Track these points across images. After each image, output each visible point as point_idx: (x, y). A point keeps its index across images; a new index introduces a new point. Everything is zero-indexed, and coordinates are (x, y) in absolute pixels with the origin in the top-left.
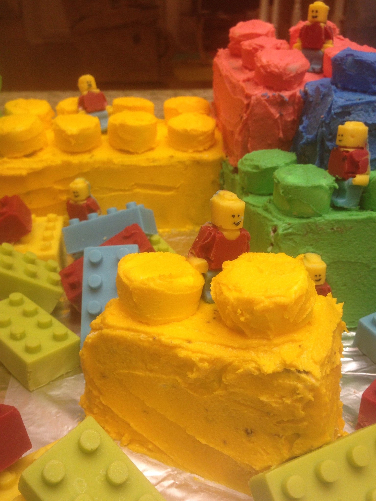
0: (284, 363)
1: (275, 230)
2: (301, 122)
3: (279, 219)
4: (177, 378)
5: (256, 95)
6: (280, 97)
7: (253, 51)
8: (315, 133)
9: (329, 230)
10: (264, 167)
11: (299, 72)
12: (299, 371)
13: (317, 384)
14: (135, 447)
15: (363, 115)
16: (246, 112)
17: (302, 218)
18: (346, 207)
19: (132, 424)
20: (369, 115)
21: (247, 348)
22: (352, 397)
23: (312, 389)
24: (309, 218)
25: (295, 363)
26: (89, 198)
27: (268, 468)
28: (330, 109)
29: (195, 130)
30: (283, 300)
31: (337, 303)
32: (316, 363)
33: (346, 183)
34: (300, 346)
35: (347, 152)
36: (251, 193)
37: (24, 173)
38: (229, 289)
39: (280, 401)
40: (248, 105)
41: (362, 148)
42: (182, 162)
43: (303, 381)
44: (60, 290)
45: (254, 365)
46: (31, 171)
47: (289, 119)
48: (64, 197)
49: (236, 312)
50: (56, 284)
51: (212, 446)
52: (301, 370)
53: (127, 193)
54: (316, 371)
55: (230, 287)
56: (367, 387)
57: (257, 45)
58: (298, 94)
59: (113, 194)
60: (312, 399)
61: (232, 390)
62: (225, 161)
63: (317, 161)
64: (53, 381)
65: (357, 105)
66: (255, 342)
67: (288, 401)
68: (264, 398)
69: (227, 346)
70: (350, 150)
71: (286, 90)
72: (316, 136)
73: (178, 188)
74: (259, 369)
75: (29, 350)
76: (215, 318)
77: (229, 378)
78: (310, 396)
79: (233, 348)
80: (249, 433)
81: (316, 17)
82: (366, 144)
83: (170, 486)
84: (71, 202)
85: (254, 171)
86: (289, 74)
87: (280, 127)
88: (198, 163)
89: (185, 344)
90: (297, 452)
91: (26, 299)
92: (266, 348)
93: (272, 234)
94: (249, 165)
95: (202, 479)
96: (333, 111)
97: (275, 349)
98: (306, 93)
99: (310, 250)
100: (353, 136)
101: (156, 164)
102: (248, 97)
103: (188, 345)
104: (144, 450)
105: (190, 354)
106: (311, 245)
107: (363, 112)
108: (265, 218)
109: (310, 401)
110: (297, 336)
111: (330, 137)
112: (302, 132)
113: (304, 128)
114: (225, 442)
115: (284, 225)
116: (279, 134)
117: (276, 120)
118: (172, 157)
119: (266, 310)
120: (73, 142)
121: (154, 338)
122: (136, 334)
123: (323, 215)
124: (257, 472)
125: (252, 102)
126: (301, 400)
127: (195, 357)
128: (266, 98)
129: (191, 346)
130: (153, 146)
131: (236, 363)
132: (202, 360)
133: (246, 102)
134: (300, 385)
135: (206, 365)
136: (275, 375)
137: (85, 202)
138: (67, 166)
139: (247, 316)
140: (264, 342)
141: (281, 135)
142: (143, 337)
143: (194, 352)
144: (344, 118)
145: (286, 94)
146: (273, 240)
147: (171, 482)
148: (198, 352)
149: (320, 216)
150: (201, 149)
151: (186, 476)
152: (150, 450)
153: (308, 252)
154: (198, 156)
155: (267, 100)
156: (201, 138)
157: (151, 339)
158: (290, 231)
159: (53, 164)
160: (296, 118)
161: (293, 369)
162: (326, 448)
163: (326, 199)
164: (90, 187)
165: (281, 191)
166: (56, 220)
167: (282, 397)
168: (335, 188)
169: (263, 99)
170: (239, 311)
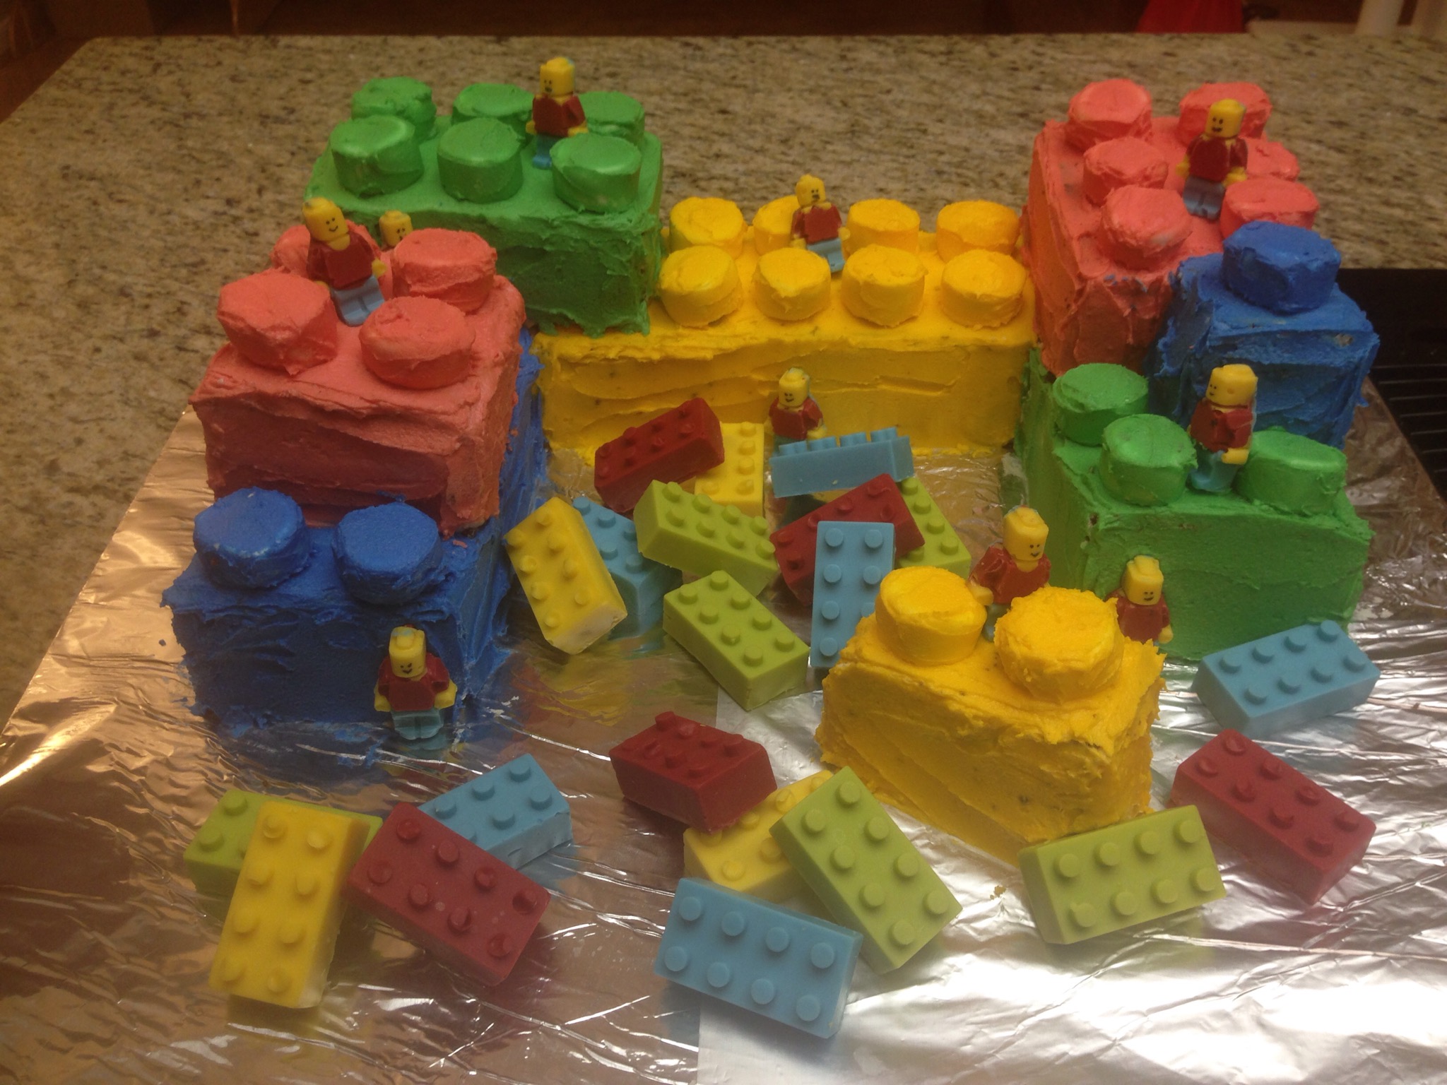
0: (1072, 734)
1: (1095, 520)
2: (1163, 333)
3: (1103, 505)
4: (944, 731)
5: (1095, 278)
6: (1134, 281)
7: (1103, 178)
8: (1179, 367)
9: (1176, 528)
10: (1092, 409)
11: (1171, 244)
12: (1089, 745)
13: (1107, 761)
14: (883, 796)
15: (1256, 351)
16: (1076, 301)
17: (1137, 505)
18: (1208, 490)
19: (881, 771)
20: (1266, 352)
21: (1032, 711)
22: (1170, 763)
23: (1101, 765)
24: (1148, 506)
25: (1085, 735)
26: (807, 401)
27: (1042, 841)
28: (1205, 339)
29: (989, 296)
30: (1079, 666)
31: (1158, 654)
32: (1110, 737)
33: (1213, 457)
34: (1094, 716)
35: (1220, 412)
36: (1069, 439)
37: (709, 355)
38: (1016, 641)
39: (1063, 773)
40: (1081, 292)
41: (1245, 407)
42: (962, 348)
43: (1092, 756)
44: (773, 566)
45: (1037, 731)
46: (719, 353)
47: (1147, 317)
48: (766, 393)
49: (1022, 670)
50: (767, 557)
51: (977, 808)
52: (1092, 744)
53: (866, 390)
54: (1109, 747)
55: (1019, 639)
56: (1194, 751)
57: (1111, 169)
58: (1166, 281)
59: (844, 390)
60: (1100, 776)
61: (1008, 754)
62: (1034, 349)
63: (1176, 411)
64: (773, 699)
65: (1248, 336)
66: (1041, 705)
67: (1072, 775)
68: (1045, 768)
69: (1007, 705)
70: (1223, 410)
71: (1148, 270)
72: (1180, 371)
73: (951, 387)
74: (1043, 737)
75: (748, 662)
76: (995, 665)
77: (1005, 740)
78: (1098, 773)
79: (1013, 707)
80: (1024, 800)
81: (1219, 130)
82: (1251, 402)
83: (925, 846)
84: (779, 406)
85: (1077, 411)
86: (1154, 249)
87: (1131, 327)
88: (988, 350)
89: (958, 696)
90: (1078, 829)
91: (732, 582)
92: (1053, 713)
93: (1089, 525)
94: (1070, 400)
95: (962, 843)
96: (1208, 343)
97: (1066, 716)
98: (1178, 282)
99: (1144, 552)
100: (1231, 391)
101: (917, 349)
102: (1082, 279)
103: (961, 697)
104: (895, 802)
105: (963, 709)
106: (1147, 545)
107: (1257, 347)
108: (1082, 497)
109: (1097, 778)
110: (1094, 702)
111: (1200, 378)
112: (1162, 353)
113: (1165, 345)
114: (994, 807)
115: (1109, 516)
116: (1127, 337)
117: (1125, 319)
118: (946, 338)
119: (1059, 675)
120: (788, 307)
121: (921, 684)
122: (898, 674)
123: (1171, 505)
124: (1028, 844)
125: (1088, 289)
126: (1088, 775)
127: (969, 713)
128: (1110, 285)
129: (965, 699)
130: (915, 315)
131: (1016, 726)
132: (976, 717)
133: (1077, 287)
134: (1088, 760)
135: (981, 723)
136: (1061, 745)
137: (801, 408)
138: (776, 345)
139: (1035, 676)
140: (1052, 706)
141: (1130, 340)
142: (906, 679)
143: (967, 707)
144: (1225, 353)
145: (1145, 279)
146: (1089, 534)
147: (927, 841)
148: (972, 707)
149: (1165, 505)
150: (996, 324)
151: (943, 837)
152: (901, 803)
153: (1140, 554)
154: (990, 337)
155: (1111, 288)
156: (998, 308)
157: (916, 684)
158: (1116, 525)
159: (754, 342)
160: (1158, 316)
161: (1081, 742)
162: (1112, 829)
163: (1177, 482)
164: (809, 384)
165: (1110, 466)
166: (754, 432)
167: (1065, 770)
168: (1192, 466)
169: (1105, 285)
170: (1026, 671)
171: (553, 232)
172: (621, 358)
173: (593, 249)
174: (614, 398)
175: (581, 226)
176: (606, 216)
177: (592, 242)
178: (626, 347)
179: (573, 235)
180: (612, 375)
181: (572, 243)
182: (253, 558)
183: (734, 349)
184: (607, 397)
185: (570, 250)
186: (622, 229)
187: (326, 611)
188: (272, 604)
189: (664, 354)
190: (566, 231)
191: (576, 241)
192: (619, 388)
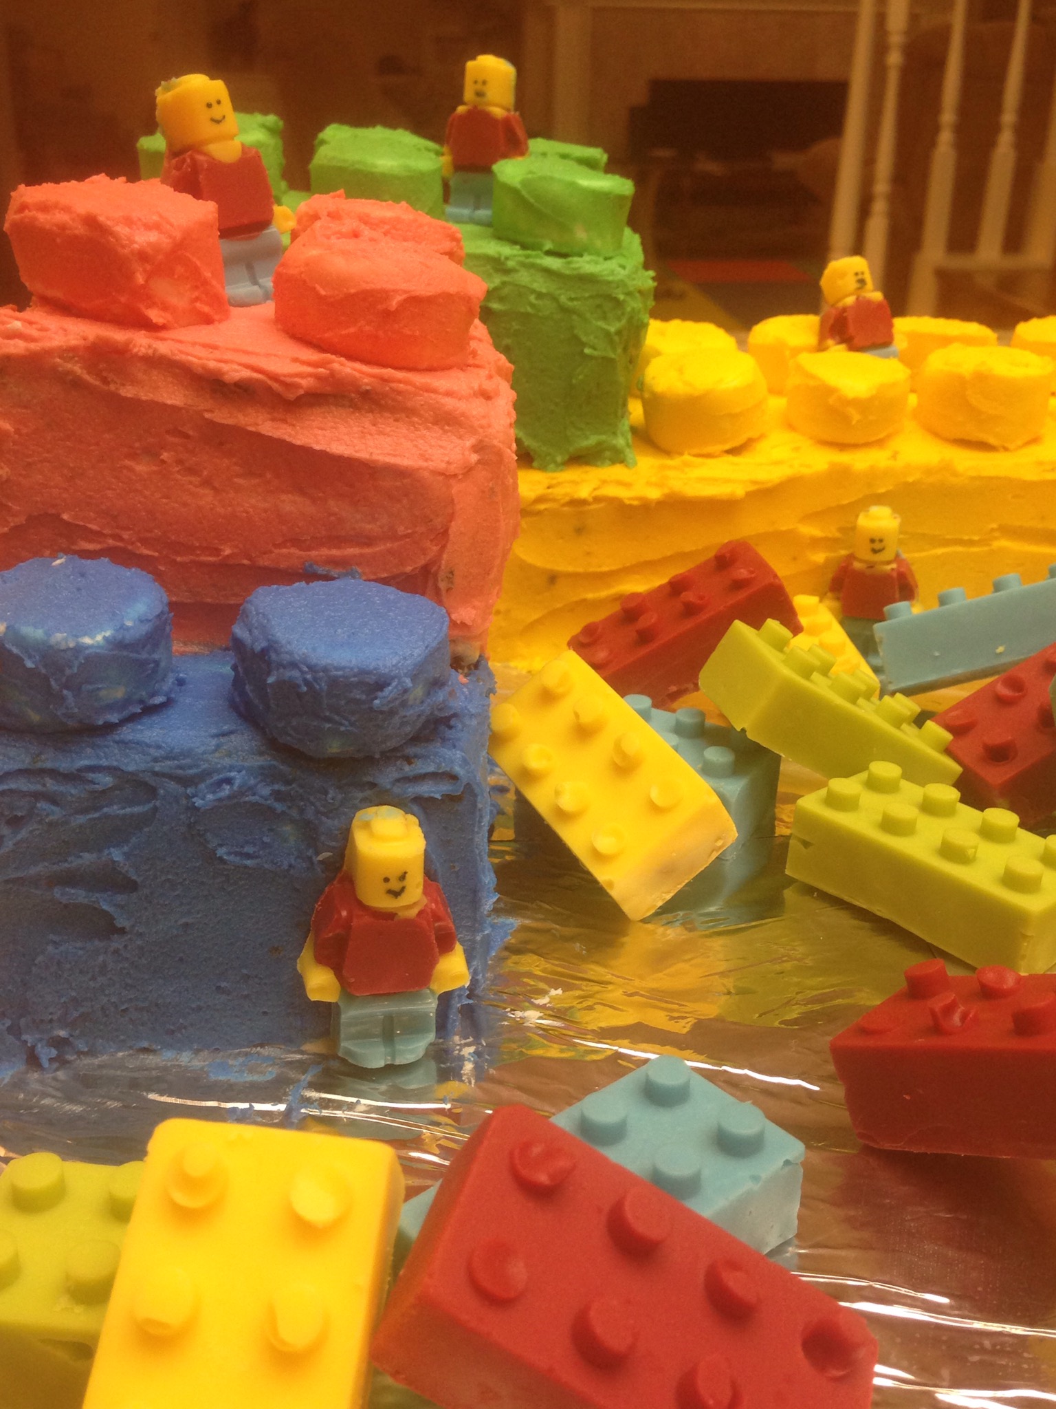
26: (898, 558)
37: (740, 492)
48: (819, 557)
53: (976, 549)
120: (856, 417)
171: (506, 279)
172: (597, 500)
173: (564, 310)
174: (580, 570)
175: (547, 272)
176: (587, 258)
177: (563, 299)
178: (604, 482)
179: (535, 286)
180: (579, 531)
181: (532, 298)
182: (79, 649)
183: (777, 481)
184: (570, 569)
185: (529, 309)
186: (611, 278)
187: (216, 777)
188: (104, 762)
189: (666, 491)
190: (524, 278)
191: (540, 295)
192: (588, 554)
